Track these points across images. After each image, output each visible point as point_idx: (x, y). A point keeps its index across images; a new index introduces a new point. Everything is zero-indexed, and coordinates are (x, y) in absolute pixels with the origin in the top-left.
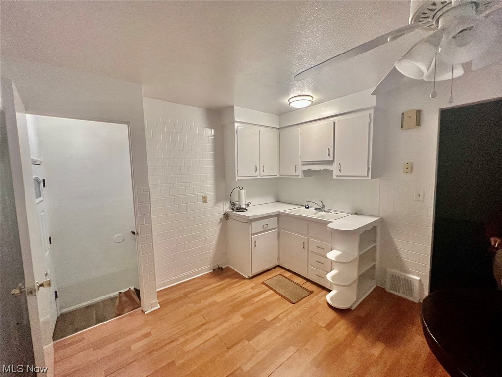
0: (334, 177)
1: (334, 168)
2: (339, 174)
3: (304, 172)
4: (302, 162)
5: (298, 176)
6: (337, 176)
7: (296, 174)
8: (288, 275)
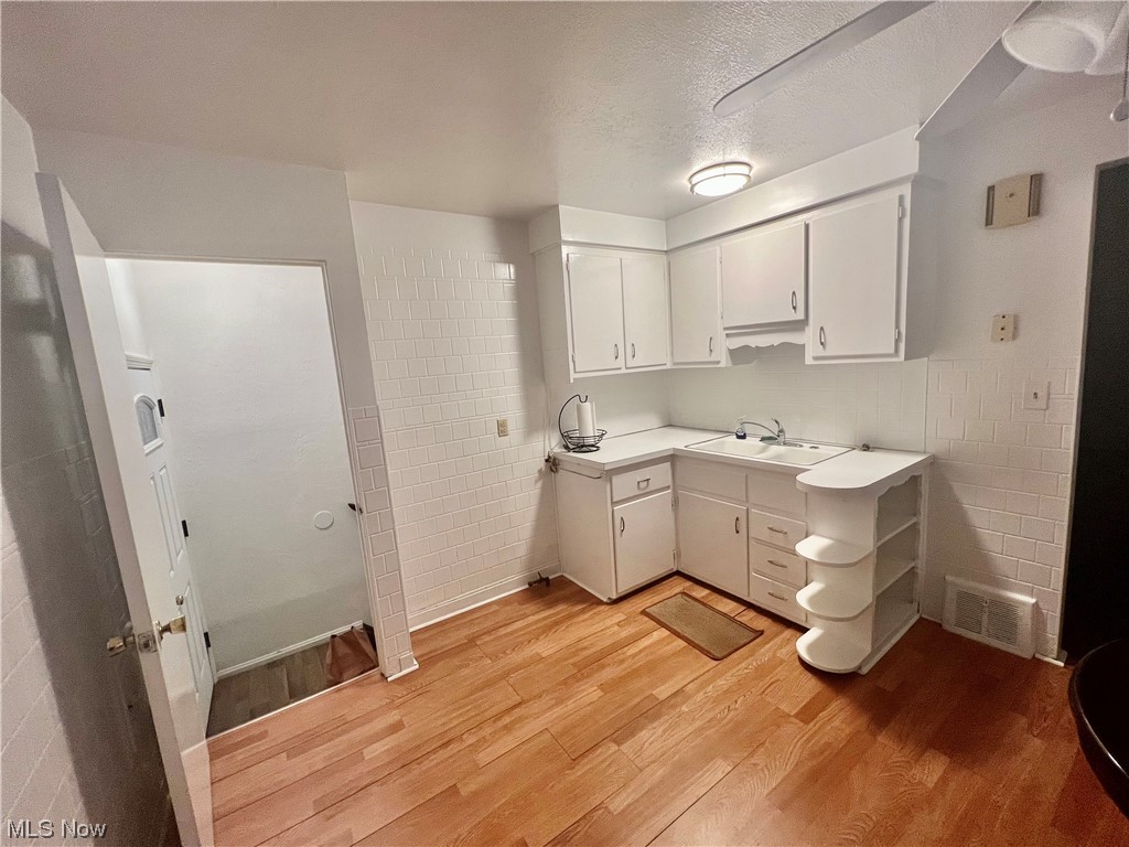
0: (809, 361)
1: (808, 338)
2: (821, 352)
3: (732, 353)
4: (725, 329)
5: (718, 362)
6: (815, 358)
7: (714, 358)
8: (701, 593)
